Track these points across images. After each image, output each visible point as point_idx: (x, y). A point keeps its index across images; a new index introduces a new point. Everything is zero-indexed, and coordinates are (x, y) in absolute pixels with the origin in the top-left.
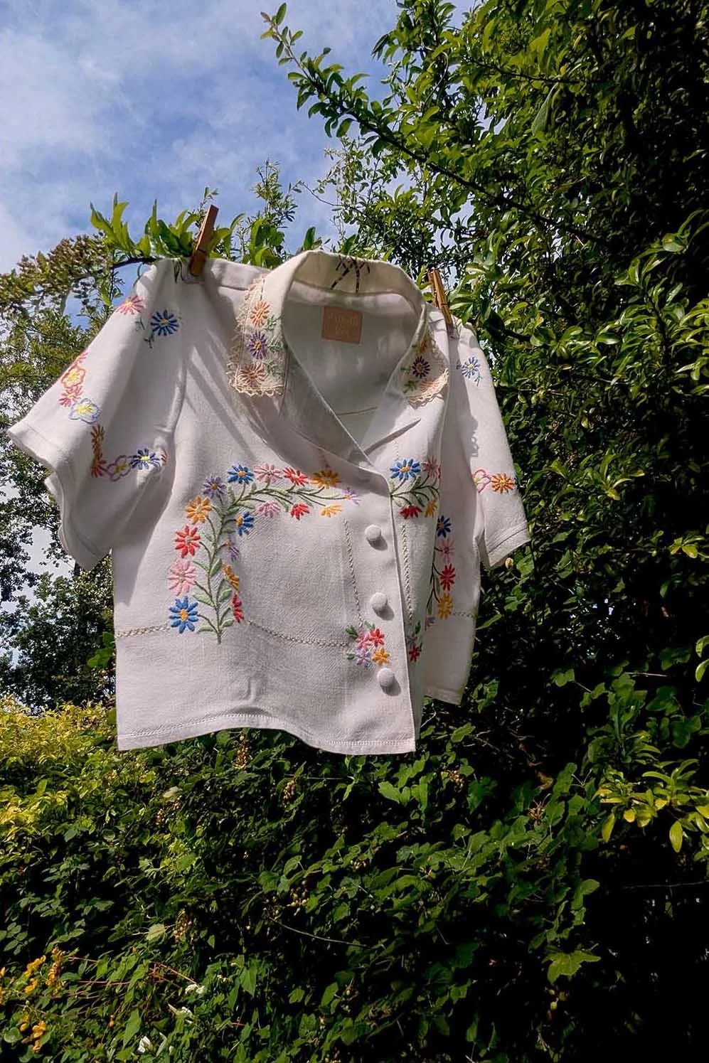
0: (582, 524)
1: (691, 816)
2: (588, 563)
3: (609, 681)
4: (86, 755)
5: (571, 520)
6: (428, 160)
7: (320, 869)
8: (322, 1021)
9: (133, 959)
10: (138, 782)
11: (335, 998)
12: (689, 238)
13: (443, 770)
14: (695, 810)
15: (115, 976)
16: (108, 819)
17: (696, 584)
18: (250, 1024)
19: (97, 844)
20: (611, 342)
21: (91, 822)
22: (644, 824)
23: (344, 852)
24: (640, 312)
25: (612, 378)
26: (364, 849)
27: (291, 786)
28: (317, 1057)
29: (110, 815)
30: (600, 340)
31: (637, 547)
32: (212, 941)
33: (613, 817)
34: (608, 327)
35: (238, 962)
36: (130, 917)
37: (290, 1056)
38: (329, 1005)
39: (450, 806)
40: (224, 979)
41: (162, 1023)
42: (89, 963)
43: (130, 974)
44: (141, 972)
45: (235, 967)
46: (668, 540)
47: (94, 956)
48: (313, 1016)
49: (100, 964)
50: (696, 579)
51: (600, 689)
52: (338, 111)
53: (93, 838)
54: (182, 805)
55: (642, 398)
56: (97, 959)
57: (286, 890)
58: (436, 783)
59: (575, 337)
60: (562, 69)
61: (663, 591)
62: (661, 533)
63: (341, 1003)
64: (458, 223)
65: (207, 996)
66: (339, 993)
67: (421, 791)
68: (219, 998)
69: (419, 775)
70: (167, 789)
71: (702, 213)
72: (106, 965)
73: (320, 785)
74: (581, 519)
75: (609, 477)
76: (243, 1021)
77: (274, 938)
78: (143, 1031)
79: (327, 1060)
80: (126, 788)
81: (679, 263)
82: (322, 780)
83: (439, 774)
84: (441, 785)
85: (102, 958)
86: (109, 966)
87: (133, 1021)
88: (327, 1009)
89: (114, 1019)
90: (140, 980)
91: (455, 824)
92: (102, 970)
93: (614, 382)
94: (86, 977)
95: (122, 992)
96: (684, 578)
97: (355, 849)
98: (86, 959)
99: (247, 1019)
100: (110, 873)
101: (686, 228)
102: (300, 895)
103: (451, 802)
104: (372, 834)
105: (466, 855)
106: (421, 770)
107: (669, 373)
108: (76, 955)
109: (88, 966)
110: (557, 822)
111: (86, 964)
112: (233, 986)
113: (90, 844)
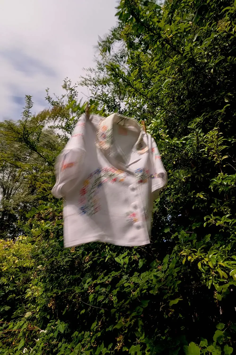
0: (173, 189)
1: (203, 261)
2: (173, 199)
3: (179, 232)
4: (6, 257)
5: (169, 188)
6: (140, 92)
7: (97, 282)
8: (91, 333)
9: (22, 322)
10: (23, 267)
11: (95, 326)
12: (203, 119)
13: (132, 256)
14: (204, 259)
15: (15, 328)
16: (11, 279)
17: (202, 206)
18: (61, 342)
19: (7, 287)
20: (184, 142)
21: (6, 280)
22: (192, 261)
23: (103, 278)
24: (193, 135)
25: (183, 151)
26: (109, 278)
27: (87, 258)
28: (90, 344)
29: (12, 277)
30: (181, 141)
31: (188, 195)
32: (48, 317)
33: (185, 258)
34: (183, 138)
35: (58, 322)
36: (20, 310)
37: (81, 344)
38: (94, 328)
39: (133, 266)
40: (54, 328)
41: (31, 343)
42: (7, 324)
43: (21, 327)
44: (25, 326)
45: (57, 324)
46: (195, 194)
47: (8, 322)
48: (89, 332)
49: (10, 324)
50: (202, 204)
51: (176, 234)
52: (117, 76)
53: (6, 285)
54: (46, 269)
55: (191, 157)
56: (9, 323)
57: (87, 287)
58: (130, 259)
59: (176, 140)
60: (173, 75)
61: (193, 208)
62: (194, 191)
63: (97, 328)
64: (144, 108)
65: (47, 334)
66: (97, 325)
67: (127, 260)
68: (52, 335)
69: (126, 256)
70: (38, 265)
71: (205, 114)
72: (12, 325)
73: (96, 259)
74: (172, 188)
75: (182, 176)
76: (59, 342)
77: (75, 309)
78: (25, 346)
79: (92, 345)
80: (20, 268)
81: (201, 125)
82: (96, 258)
83: (131, 256)
84: (131, 260)
85: (11, 322)
86: (13, 325)
87: (22, 342)
88: (93, 330)
89: (14, 342)
90: (25, 329)
91: (135, 272)
92: (11, 326)
93: (184, 152)
94: (5, 328)
95: (18, 333)
96: (198, 205)
97: (106, 278)
98: (6, 322)
99: (60, 341)
100: (10, 297)
101: (202, 117)
102: (91, 289)
103: (134, 265)
104: (111, 273)
105: (140, 279)
106: (126, 255)
107: (198, 151)
108: (2, 321)
109: (6, 324)
110: (165, 269)
111: (5, 324)
112: (56, 330)
113: (5, 287)
